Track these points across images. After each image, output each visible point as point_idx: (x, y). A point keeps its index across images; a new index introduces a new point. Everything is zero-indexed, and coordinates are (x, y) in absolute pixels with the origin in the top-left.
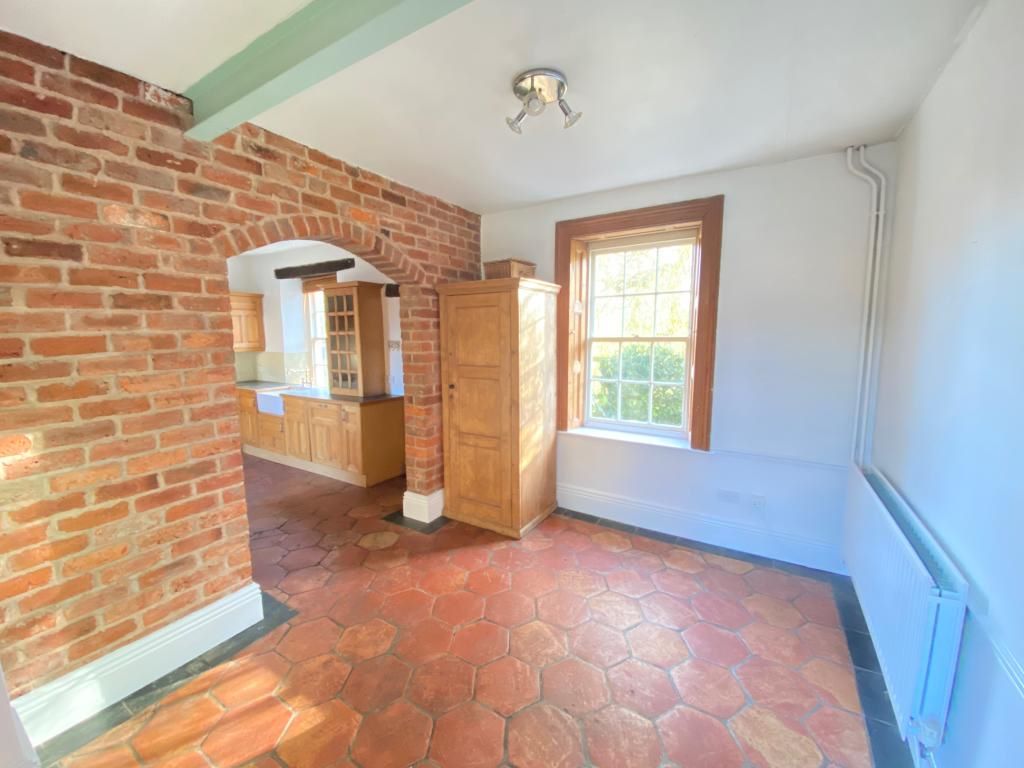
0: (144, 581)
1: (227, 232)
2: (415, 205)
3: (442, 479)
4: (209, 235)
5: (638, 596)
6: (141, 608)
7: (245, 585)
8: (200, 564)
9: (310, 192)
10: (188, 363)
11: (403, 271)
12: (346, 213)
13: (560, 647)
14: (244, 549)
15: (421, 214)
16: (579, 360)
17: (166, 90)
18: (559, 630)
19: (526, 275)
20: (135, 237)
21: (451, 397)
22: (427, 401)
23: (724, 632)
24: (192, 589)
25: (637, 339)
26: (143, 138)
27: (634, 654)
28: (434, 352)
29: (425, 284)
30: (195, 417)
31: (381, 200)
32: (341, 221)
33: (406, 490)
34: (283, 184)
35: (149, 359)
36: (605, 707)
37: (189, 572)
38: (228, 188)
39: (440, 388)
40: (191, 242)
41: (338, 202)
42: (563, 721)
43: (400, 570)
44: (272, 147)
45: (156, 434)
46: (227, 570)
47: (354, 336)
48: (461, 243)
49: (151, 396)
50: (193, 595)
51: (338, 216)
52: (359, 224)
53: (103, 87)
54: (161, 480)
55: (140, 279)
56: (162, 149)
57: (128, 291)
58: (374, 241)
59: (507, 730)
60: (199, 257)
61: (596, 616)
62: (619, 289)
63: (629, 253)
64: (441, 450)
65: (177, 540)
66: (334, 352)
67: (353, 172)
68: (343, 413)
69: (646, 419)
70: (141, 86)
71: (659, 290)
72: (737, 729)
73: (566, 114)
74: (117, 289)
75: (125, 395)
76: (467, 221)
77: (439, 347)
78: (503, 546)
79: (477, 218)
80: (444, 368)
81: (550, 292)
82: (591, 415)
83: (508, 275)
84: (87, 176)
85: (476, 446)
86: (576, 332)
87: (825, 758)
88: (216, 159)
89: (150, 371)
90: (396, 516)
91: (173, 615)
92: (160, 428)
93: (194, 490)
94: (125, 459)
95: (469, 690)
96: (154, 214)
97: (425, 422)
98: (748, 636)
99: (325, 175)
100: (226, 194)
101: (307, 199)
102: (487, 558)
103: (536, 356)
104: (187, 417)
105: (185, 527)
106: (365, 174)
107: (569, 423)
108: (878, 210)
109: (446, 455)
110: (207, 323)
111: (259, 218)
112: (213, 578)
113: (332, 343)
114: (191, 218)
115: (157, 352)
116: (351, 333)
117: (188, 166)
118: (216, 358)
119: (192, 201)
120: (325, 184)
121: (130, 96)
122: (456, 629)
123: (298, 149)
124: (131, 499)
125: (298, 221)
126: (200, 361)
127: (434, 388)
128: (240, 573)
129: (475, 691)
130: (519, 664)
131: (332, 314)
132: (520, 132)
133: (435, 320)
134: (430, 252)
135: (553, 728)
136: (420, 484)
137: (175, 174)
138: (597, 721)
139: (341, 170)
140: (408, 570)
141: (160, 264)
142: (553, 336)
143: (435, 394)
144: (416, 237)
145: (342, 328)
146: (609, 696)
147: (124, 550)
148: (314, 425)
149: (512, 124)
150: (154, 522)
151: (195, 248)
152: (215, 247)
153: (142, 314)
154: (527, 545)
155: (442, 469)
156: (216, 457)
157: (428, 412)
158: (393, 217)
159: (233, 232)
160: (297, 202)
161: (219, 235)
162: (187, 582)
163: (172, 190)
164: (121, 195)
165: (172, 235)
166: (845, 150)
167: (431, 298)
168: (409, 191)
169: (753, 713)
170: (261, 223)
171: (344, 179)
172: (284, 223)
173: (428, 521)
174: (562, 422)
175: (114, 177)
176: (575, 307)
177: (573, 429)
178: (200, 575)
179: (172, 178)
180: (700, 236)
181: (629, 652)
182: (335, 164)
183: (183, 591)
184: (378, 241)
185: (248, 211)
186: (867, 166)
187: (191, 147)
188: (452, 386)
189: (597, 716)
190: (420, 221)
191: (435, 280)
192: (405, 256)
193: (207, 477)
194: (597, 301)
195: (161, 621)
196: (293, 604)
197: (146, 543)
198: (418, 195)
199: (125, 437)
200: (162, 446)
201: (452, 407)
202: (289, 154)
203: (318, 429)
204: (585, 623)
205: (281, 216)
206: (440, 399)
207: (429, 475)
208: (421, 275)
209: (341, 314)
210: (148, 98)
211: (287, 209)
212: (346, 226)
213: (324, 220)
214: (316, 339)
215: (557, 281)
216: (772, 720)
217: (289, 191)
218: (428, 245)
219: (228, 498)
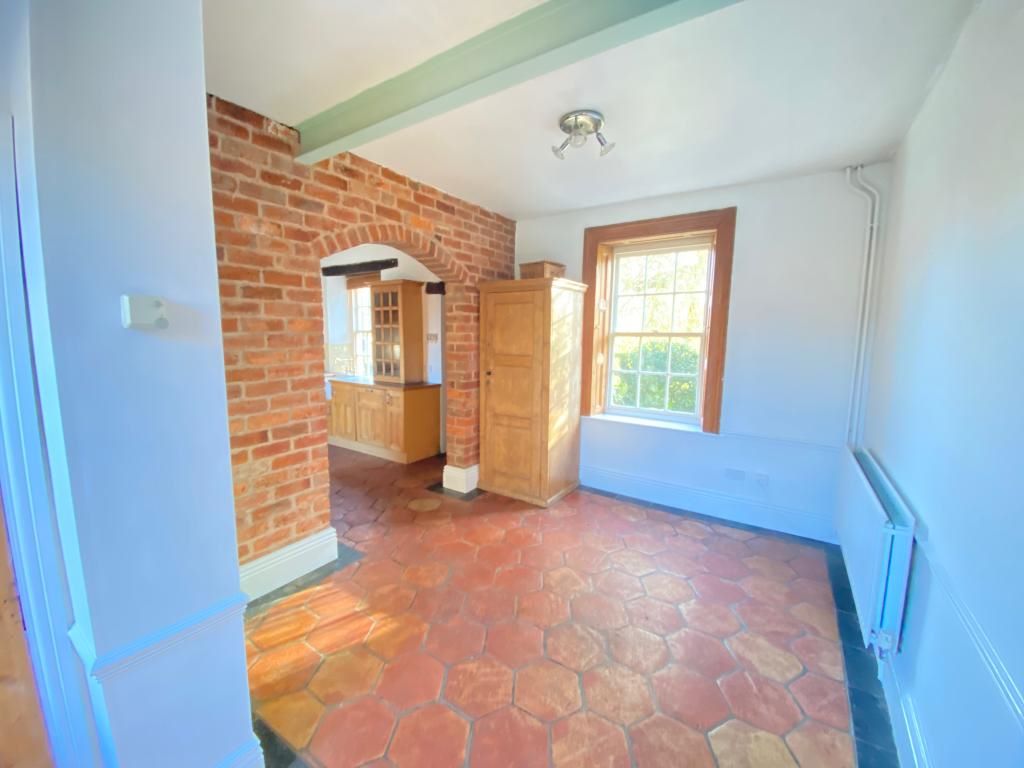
0: (256, 515)
1: (321, 238)
2: (461, 213)
3: (478, 455)
4: (308, 241)
5: (651, 553)
6: (252, 537)
7: (325, 528)
8: (294, 507)
9: (382, 204)
10: (292, 342)
11: (451, 270)
12: (409, 222)
13: (587, 586)
14: (325, 499)
15: (466, 221)
16: (603, 352)
17: (282, 124)
18: (584, 575)
19: (558, 276)
20: (258, 241)
21: (488, 383)
22: (466, 386)
23: (726, 581)
24: (287, 526)
25: (655, 334)
26: (265, 163)
27: (649, 593)
28: (473, 343)
29: (468, 283)
30: (294, 387)
31: (435, 209)
32: (404, 228)
33: (446, 464)
34: (362, 197)
35: (266, 338)
36: (624, 627)
37: (287, 512)
38: (323, 201)
39: (478, 375)
40: (296, 246)
41: (402, 212)
42: (591, 635)
43: (446, 527)
44: (354, 167)
45: (268, 398)
46: (312, 515)
47: (397, 329)
48: (498, 246)
49: (266, 368)
50: (287, 533)
51: (402, 224)
52: (418, 231)
53: (238, 122)
54: (270, 435)
55: (261, 275)
56: (278, 172)
57: (253, 284)
58: (429, 245)
59: (545, 638)
60: (301, 258)
61: (615, 566)
62: (639, 290)
63: (650, 257)
64: (478, 429)
65: (279, 485)
66: (379, 343)
67: (415, 186)
68: (388, 398)
69: (662, 406)
70: (265, 121)
71: (677, 291)
72: (731, 646)
73: (602, 144)
74: (246, 282)
75: (249, 366)
76: (504, 226)
77: (478, 338)
78: (532, 513)
79: (512, 223)
80: (482, 356)
81: (579, 291)
82: (612, 403)
83: (542, 275)
84: (228, 193)
85: (509, 426)
86: (600, 327)
87: (804, 668)
88: (315, 178)
89: (265, 348)
90: (437, 486)
91: (273, 546)
92: (271, 393)
93: (292, 446)
94: (246, 417)
95: (513, 612)
96: (273, 224)
97: (464, 405)
98: (748, 585)
99: (395, 190)
100: (320, 207)
101: (380, 210)
102: (519, 522)
103: (565, 347)
104: (289, 386)
105: (285, 475)
106: (424, 188)
107: (592, 409)
108: (872, 222)
109: (482, 434)
110: (306, 312)
111: (344, 226)
112: (303, 519)
113: (378, 334)
114: (297, 226)
115: (271, 333)
116: (394, 326)
117: (296, 185)
118: (311, 340)
119: (297, 213)
120: (392, 197)
121: (257, 130)
122: (498, 570)
123: (375, 168)
124: (250, 449)
125: (373, 229)
126: (299, 342)
127: (473, 375)
128: (322, 518)
129: (518, 612)
130: (552, 596)
131: (378, 309)
132: (563, 158)
133: (476, 314)
134: (473, 255)
135: (582, 639)
136: (459, 459)
137: (287, 191)
138: (617, 635)
139: (405, 185)
140: (453, 527)
141: (275, 263)
142: (580, 330)
143: (473, 379)
144: (463, 241)
145: (386, 321)
146: (627, 619)
147: (243, 489)
148: (360, 408)
149: (555, 151)
150: (264, 469)
151: (299, 251)
152: (312, 250)
153: (262, 302)
154: (554, 513)
155: (478, 447)
156: (309, 421)
157: (468, 395)
158: (445, 225)
159: (326, 238)
160: (372, 212)
161: (315, 240)
162: (285, 520)
163: (284, 204)
164: (250, 208)
165: (283, 240)
166: (844, 169)
167: (473, 295)
168: (458, 201)
169: (746, 636)
170: (345, 230)
171: (407, 192)
172: (363, 230)
173: (465, 492)
174: (585, 408)
175: (247, 195)
176: (600, 304)
177: (596, 414)
178: (293, 516)
179: (284, 195)
180: (715, 242)
181: (645, 592)
182: (400, 179)
183: (282, 527)
184: (433, 244)
185: (336, 220)
186: (863, 183)
187: (299, 170)
188: (489, 373)
189: (618, 632)
190: (465, 227)
191: (477, 279)
192: (454, 259)
193: (302, 436)
194: (620, 300)
195: (265, 550)
196: (360, 548)
197: (258, 485)
198: (465, 204)
199: (248, 399)
200: (272, 408)
201: (488, 391)
202: (367, 173)
203: (363, 413)
204: (606, 571)
205: (360, 224)
206: (478, 384)
207: (467, 451)
208: (465, 274)
209: (386, 309)
210: (270, 131)
211: (365, 218)
212: (408, 232)
213: (392, 228)
214: (357, 332)
215: (584, 281)
216: (762, 641)
217: (367, 204)
218: (472, 248)
219: (316, 454)
